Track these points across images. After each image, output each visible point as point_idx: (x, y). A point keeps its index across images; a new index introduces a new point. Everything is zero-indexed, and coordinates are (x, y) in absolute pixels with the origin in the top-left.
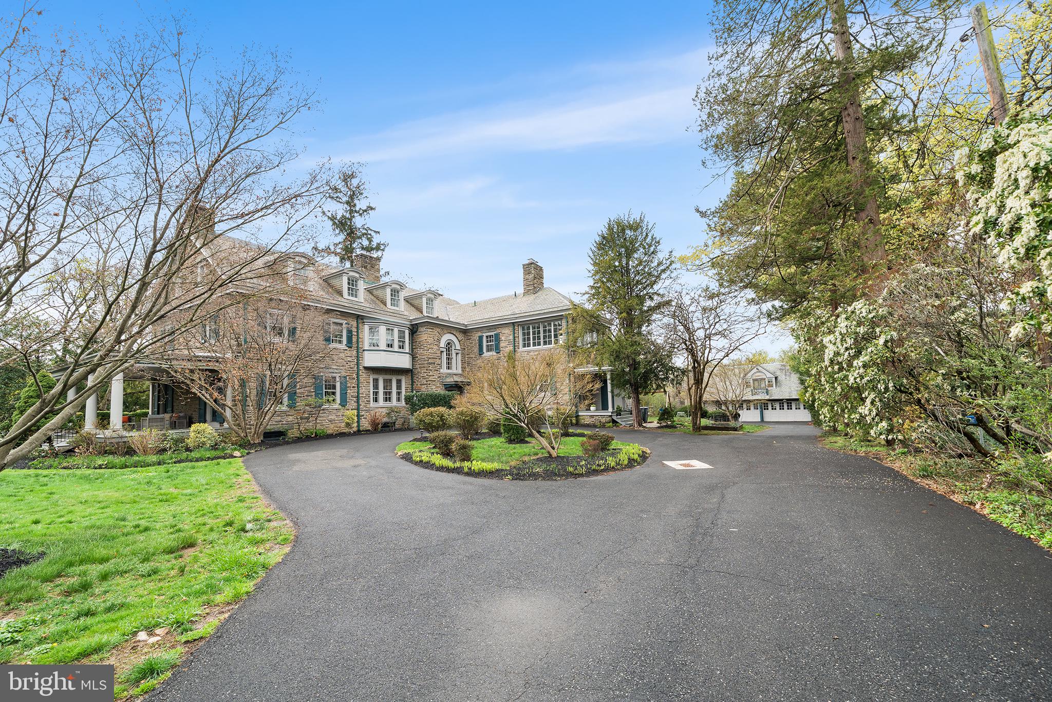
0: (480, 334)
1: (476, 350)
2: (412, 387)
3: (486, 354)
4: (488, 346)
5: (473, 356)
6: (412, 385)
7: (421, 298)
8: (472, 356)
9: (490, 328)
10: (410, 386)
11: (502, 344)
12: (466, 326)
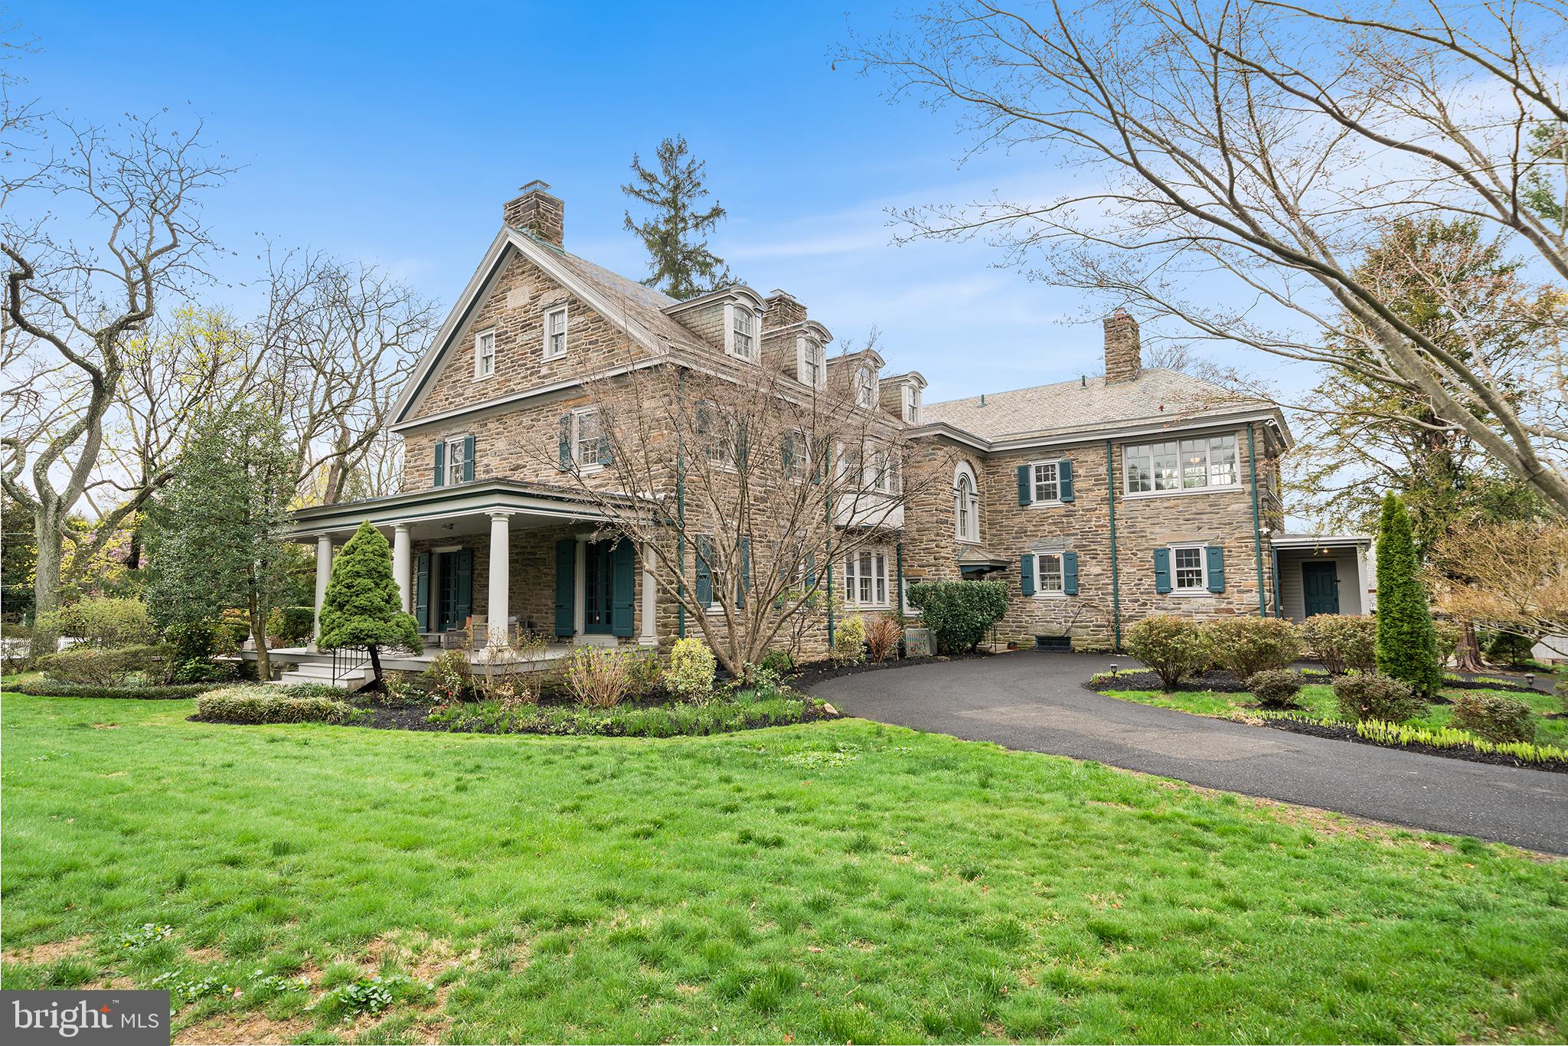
0: (1021, 462)
1: (1012, 494)
2: (899, 571)
3: (1036, 504)
4: (1039, 488)
5: (1005, 508)
6: (899, 566)
7: (898, 387)
8: (1000, 508)
9: (1047, 451)
10: (895, 568)
11: (1078, 485)
12: (990, 445)
